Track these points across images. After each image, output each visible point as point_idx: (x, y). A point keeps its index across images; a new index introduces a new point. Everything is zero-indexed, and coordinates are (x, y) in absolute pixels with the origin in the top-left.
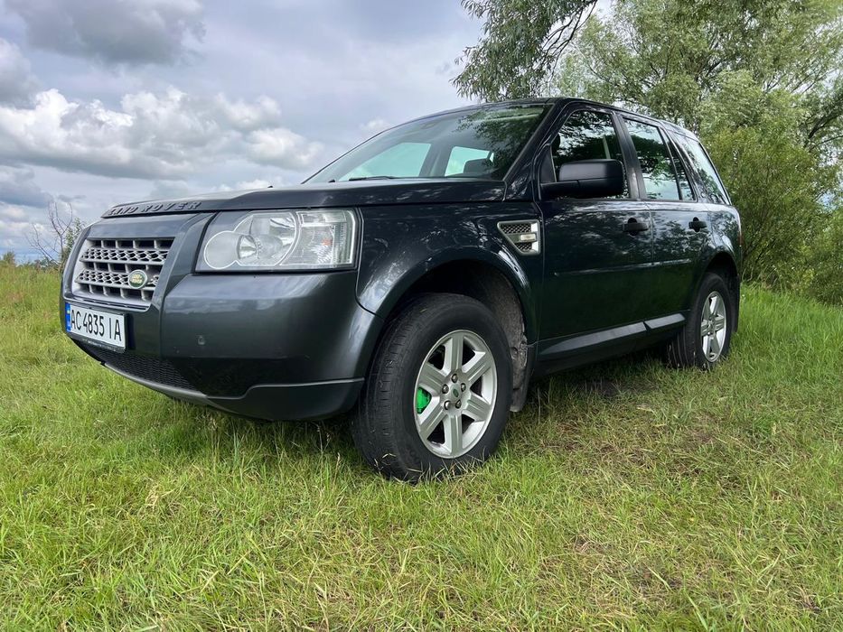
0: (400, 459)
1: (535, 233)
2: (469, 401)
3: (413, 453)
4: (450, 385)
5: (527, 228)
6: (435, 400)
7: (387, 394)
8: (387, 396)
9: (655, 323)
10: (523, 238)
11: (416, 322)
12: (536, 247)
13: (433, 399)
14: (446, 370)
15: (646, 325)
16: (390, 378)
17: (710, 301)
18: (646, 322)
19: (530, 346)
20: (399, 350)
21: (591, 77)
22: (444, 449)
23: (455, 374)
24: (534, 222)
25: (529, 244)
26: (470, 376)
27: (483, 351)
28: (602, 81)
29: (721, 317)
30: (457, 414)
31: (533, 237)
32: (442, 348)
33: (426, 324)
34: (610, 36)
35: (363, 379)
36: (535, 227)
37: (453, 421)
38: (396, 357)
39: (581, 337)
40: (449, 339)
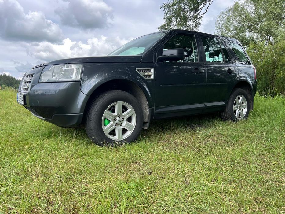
0: (97, 139)
1: (152, 72)
2: (125, 124)
3: (101, 137)
4: (118, 118)
5: (149, 71)
6: (112, 123)
7: (92, 119)
8: (91, 120)
9: (209, 104)
10: (146, 74)
11: (102, 98)
12: (152, 77)
13: (111, 122)
14: (116, 114)
15: (205, 105)
16: (92, 114)
17: (239, 98)
18: (205, 104)
19: (150, 108)
20: (96, 106)
21: (237, 24)
22: (116, 138)
23: (119, 115)
25: (150, 76)
26: (125, 116)
27: (131, 108)
28: (241, 25)
29: (245, 104)
30: (121, 128)
31: (150, 73)
32: (114, 107)
33: (106, 99)
34: (243, 9)
35: (83, 114)
36: (152, 70)
37: (119, 130)
38: (95, 108)
39: (174, 107)
40: (117, 104)
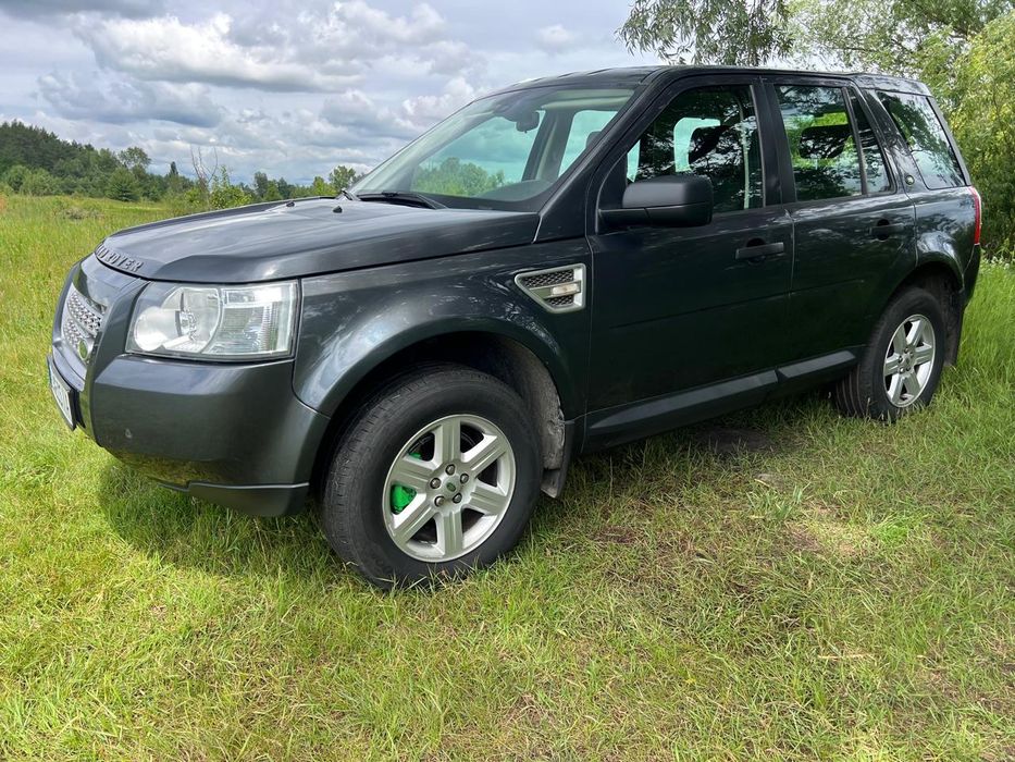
0: (364, 569)
1: (578, 283)
2: (473, 494)
3: (381, 562)
4: (444, 478)
5: (567, 276)
6: (420, 499)
7: (343, 498)
8: (342, 500)
9: (793, 371)
10: (557, 291)
11: (382, 413)
12: (579, 301)
13: (418, 496)
14: (436, 461)
15: (779, 374)
16: (344, 480)
17: (908, 327)
18: (781, 369)
19: (568, 422)
20: (358, 447)
22: (436, 551)
23: (449, 467)
24: (579, 267)
25: (569, 298)
26: (475, 465)
27: (493, 433)
29: (928, 345)
30: (456, 509)
31: (572, 288)
33: (396, 415)
35: (307, 484)
36: (579, 274)
37: (448, 520)
38: (354, 455)
40: (439, 426)
